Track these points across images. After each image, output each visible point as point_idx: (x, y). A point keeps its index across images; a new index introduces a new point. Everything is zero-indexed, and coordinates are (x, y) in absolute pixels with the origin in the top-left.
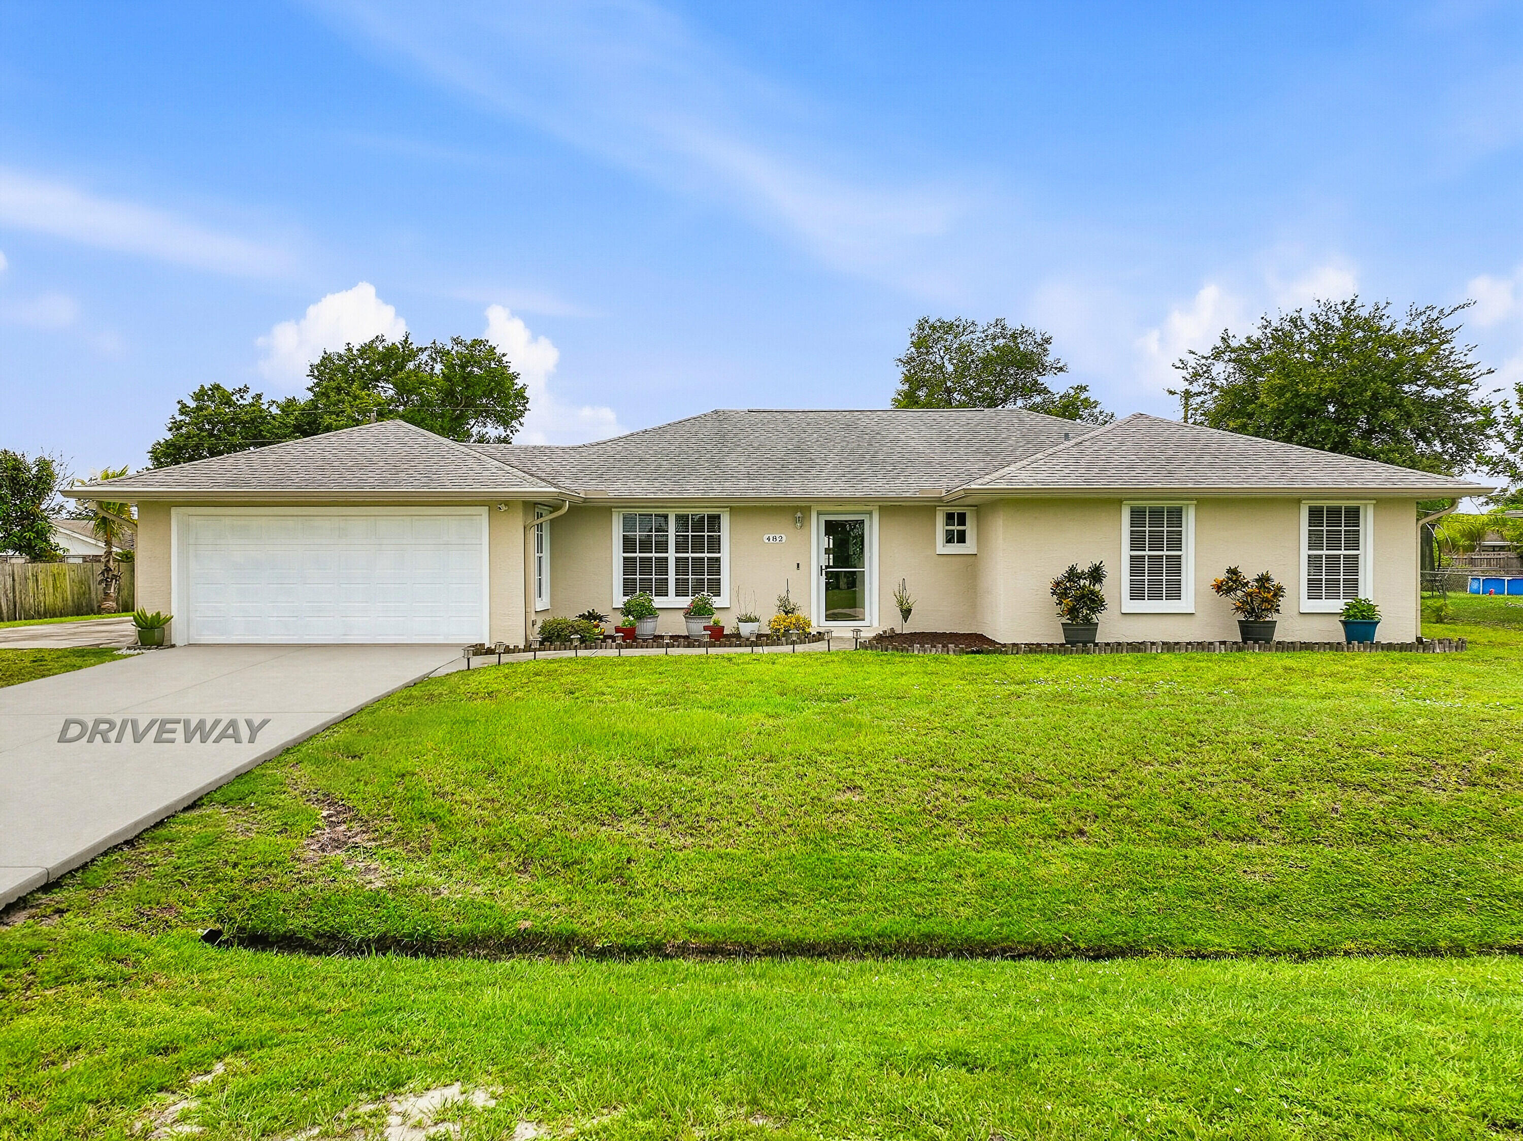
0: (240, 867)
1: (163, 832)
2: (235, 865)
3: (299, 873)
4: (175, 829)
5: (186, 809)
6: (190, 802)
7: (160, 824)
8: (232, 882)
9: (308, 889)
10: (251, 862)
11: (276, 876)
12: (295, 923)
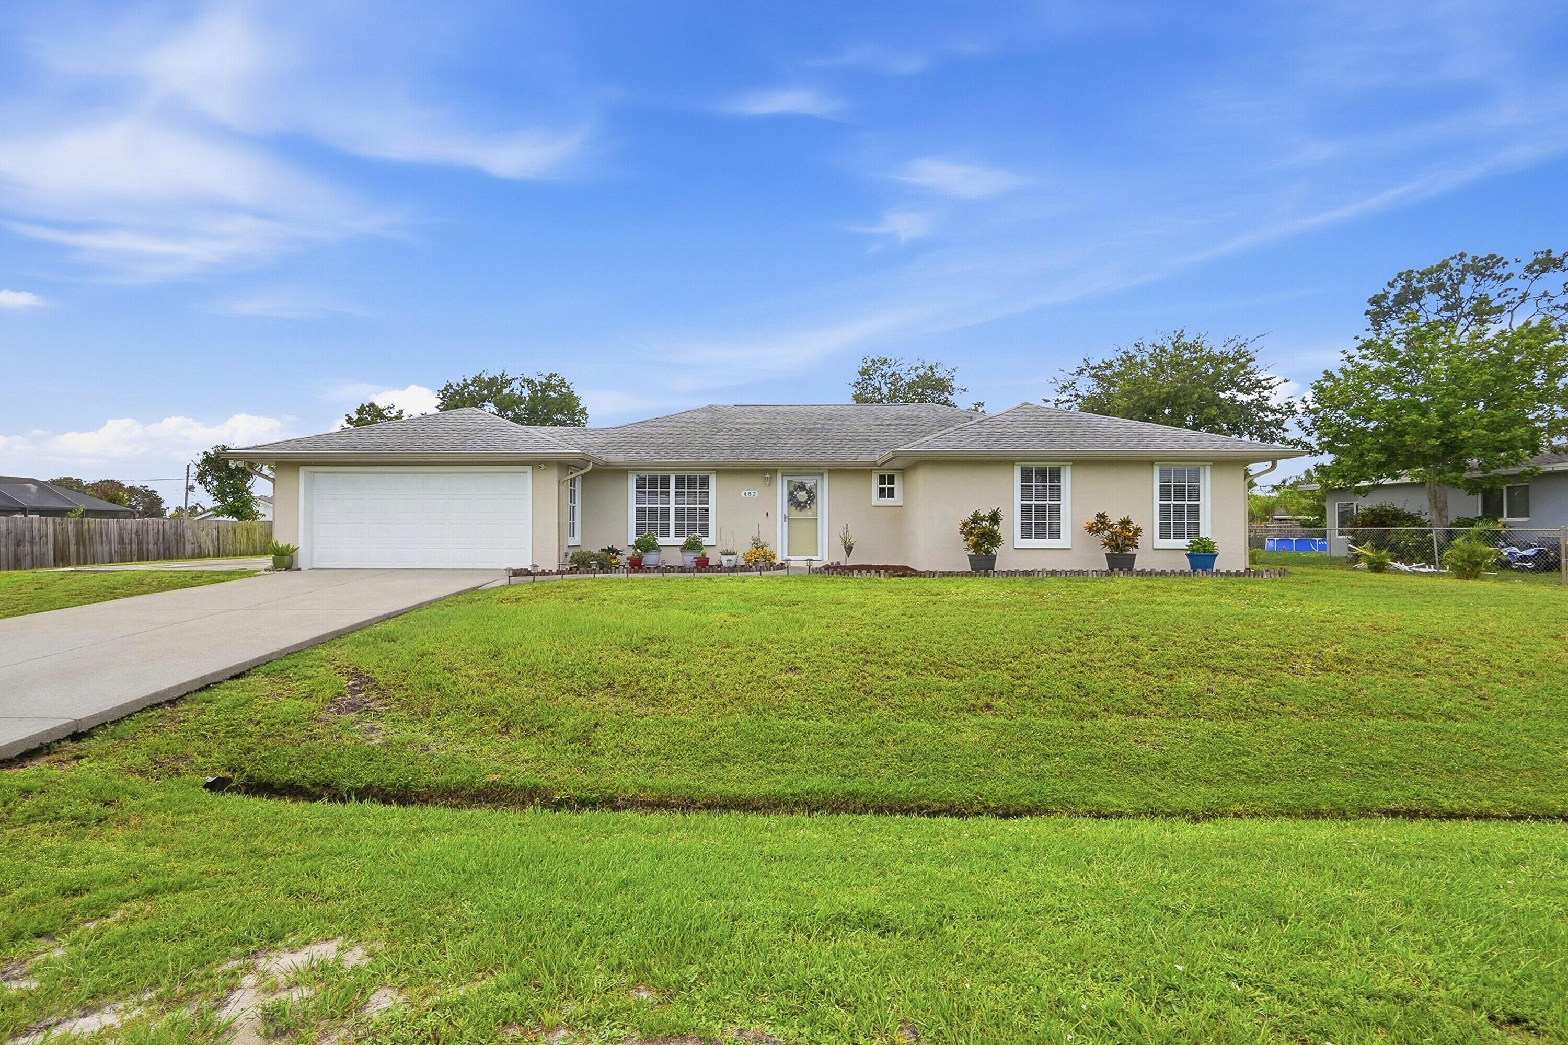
0: (262, 725)
1: (205, 694)
2: (259, 722)
3: (311, 731)
4: (217, 693)
5: (232, 678)
6: (238, 672)
7: (207, 687)
8: (251, 736)
9: (314, 744)
10: (273, 720)
11: (290, 733)
12: (294, 774)
